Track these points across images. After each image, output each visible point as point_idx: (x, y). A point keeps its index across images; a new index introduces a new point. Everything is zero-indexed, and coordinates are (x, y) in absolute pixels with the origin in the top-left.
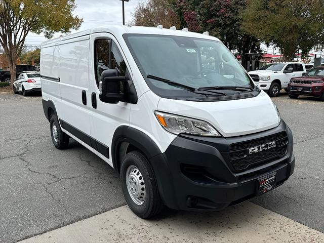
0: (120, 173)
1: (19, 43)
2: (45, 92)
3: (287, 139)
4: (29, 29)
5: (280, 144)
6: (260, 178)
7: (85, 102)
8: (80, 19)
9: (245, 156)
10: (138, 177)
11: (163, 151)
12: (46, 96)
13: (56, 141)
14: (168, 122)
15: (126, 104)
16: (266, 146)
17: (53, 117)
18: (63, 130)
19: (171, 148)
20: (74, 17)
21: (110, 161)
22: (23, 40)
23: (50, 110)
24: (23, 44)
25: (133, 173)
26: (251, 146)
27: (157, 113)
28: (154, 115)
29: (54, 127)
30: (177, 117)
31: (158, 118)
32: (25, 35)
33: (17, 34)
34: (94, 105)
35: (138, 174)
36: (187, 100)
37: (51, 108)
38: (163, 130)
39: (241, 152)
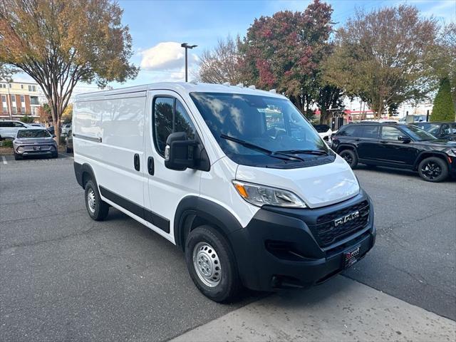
0: (184, 251)
1: (66, 95)
2: (77, 153)
3: (368, 208)
4: (78, 78)
5: (363, 213)
6: (346, 251)
7: (137, 167)
8: (137, 67)
9: (332, 229)
10: (211, 255)
11: (244, 225)
12: (79, 158)
13: (93, 211)
14: (248, 192)
15: (195, 172)
16: (350, 217)
17: (90, 183)
18: (103, 198)
19: (254, 221)
20: (130, 65)
21: (171, 237)
22: (71, 91)
23: (85, 175)
24: (70, 95)
25: (203, 251)
26: (336, 217)
27: (235, 182)
28: (232, 185)
29: (91, 195)
30: (259, 187)
31: (237, 187)
32: (73, 86)
33: (63, 84)
34: (151, 171)
35: (210, 251)
36: (267, 167)
37: (87, 173)
38: (244, 201)
39: (327, 224)
